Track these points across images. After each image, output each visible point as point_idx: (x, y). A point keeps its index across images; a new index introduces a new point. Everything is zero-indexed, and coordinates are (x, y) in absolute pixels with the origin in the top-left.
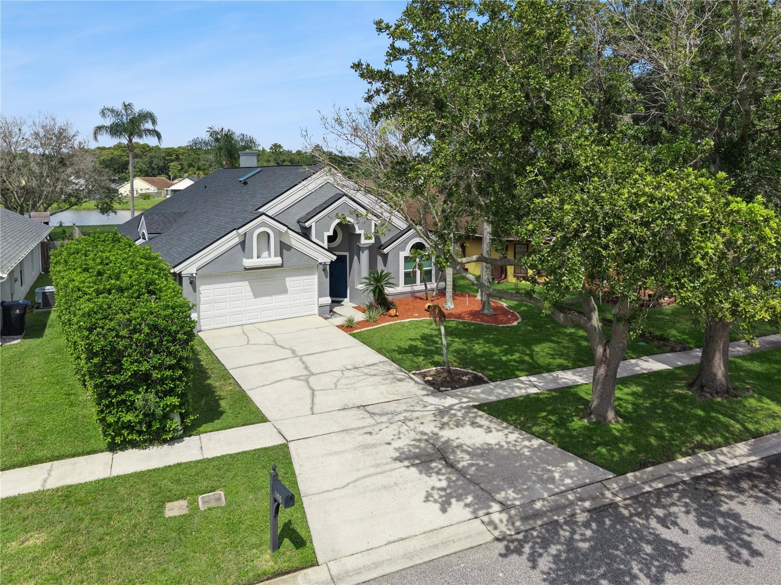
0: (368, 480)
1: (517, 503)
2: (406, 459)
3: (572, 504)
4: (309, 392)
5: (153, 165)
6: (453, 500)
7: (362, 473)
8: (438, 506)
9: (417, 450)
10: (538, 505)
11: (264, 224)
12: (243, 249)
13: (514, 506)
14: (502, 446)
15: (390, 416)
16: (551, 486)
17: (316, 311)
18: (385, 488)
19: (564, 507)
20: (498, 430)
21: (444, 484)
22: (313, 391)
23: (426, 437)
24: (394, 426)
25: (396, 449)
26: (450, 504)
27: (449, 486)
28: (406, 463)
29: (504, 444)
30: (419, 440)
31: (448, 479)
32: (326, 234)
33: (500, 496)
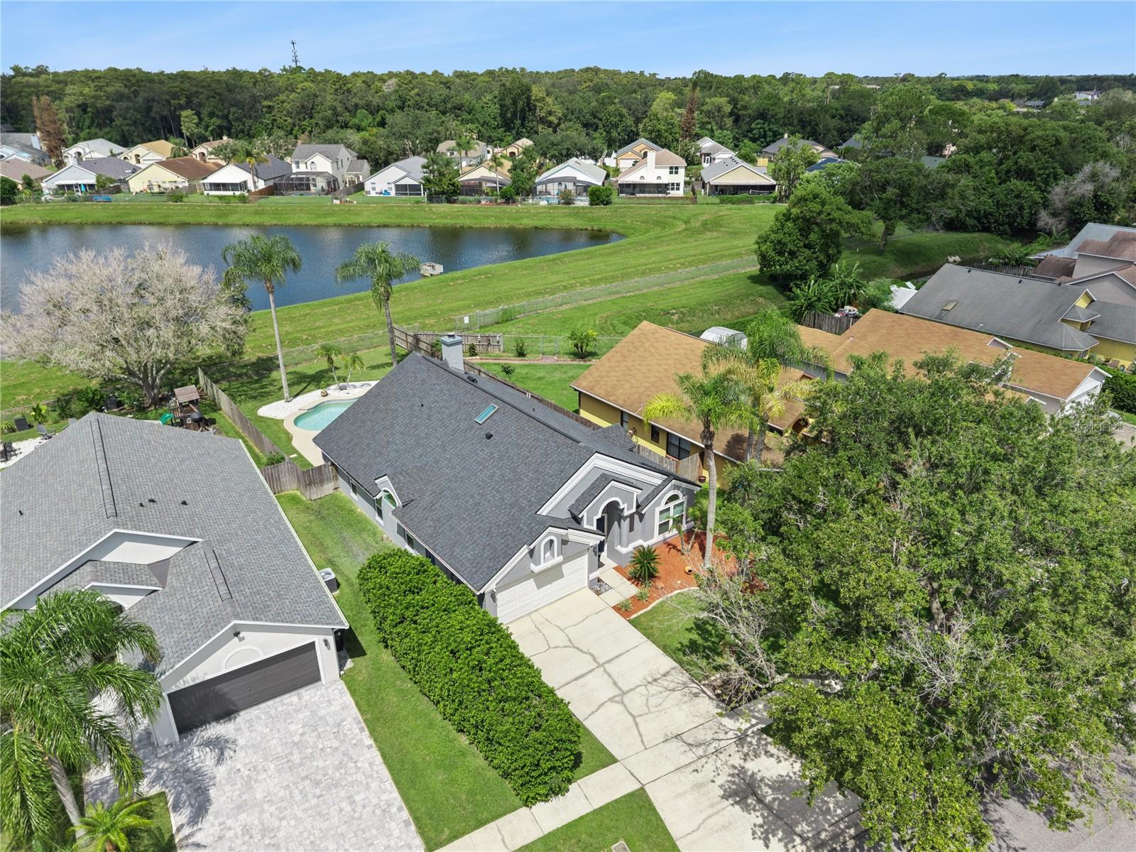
0: (710, 821)
1: (810, 835)
2: (730, 796)
3: (843, 831)
4: (631, 719)
5: (153, 114)
6: (770, 836)
7: (704, 815)
8: (762, 842)
9: (734, 787)
10: (823, 836)
11: (550, 534)
12: (531, 556)
13: (808, 838)
14: (791, 778)
15: (703, 747)
16: (829, 817)
17: (586, 584)
18: (724, 827)
19: (839, 835)
20: (786, 760)
21: (760, 821)
22: (634, 718)
23: (736, 772)
24: (711, 761)
25: (721, 786)
26: (769, 840)
27: (764, 822)
28: (731, 801)
29: (791, 774)
30: (733, 775)
31: (762, 815)
32: (595, 518)
33: (798, 829)
